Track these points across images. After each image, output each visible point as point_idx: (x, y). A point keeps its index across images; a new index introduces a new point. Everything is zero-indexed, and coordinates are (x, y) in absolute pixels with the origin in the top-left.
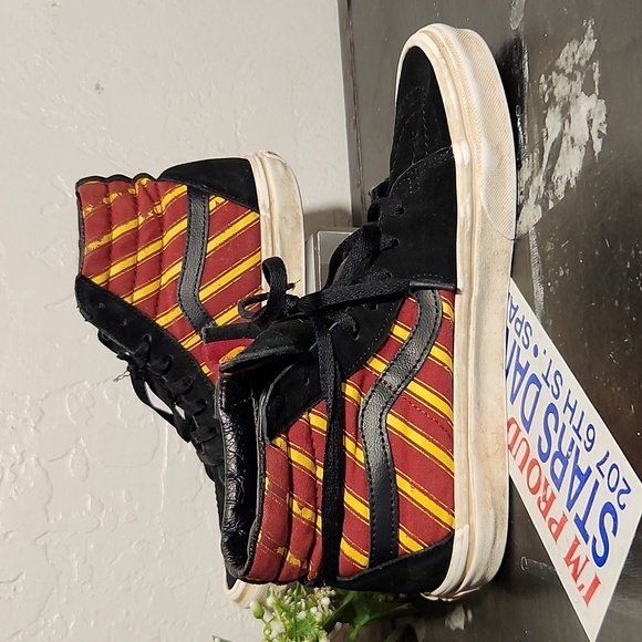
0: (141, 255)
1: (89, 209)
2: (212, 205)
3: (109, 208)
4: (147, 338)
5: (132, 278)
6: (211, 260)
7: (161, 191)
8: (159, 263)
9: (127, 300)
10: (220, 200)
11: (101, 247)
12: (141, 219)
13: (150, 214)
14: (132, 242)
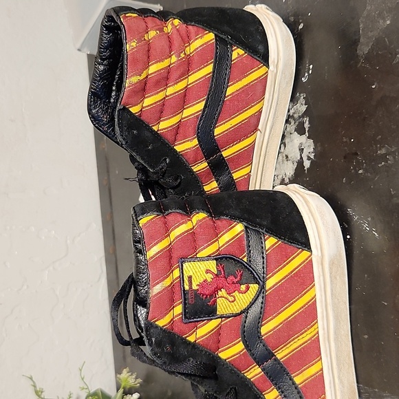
0: (170, 91)
1: (134, 44)
2: (235, 55)
3: (148, 44)
4: (166, 159)
5: (161, 110)
6: (228, 103)
7: (193, 35)
8: (184, 99)
9: (155, 128)
10: (241, 52)
11: (140, 81)
12: (174, 59)
13: (182, 55)
14: (164, 79)
